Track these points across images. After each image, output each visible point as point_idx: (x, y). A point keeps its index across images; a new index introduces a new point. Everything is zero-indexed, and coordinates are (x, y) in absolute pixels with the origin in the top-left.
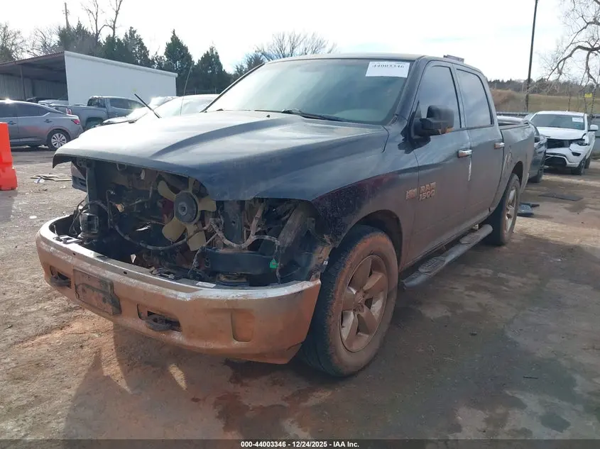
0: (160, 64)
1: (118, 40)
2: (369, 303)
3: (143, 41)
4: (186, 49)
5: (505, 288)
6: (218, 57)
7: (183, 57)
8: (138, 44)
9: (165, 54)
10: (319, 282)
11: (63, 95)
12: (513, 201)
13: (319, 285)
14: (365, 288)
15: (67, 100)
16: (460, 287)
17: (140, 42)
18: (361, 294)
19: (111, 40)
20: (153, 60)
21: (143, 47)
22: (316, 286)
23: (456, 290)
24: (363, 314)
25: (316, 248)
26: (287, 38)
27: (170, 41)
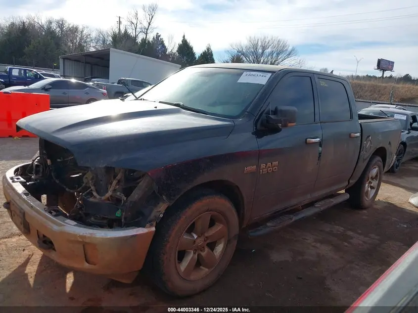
0: (173, 58)
1: (149, 41)
2: (212, 246)
3: (164, 42)
4: (192, 49)
5: (346, 244)
6: (212, 55)
7: (188, 54)
8: (161, 44)
9: (177, 51)
10: (154, 229)
11: (106, 75)
12: (377, 176)
13: (152, 232)
14: (206, 235)
15: (109, 79)
16: (310, 239)
17: (162, 43)
18: (202, 239)
19: (144, 41)
20: (169, 55)
21: (164, 46)
22: (151, 232)
23: (306, 241)
24: (203, 254)
25: (158, 204)
26: (260, 44)
27: (181, 43)
